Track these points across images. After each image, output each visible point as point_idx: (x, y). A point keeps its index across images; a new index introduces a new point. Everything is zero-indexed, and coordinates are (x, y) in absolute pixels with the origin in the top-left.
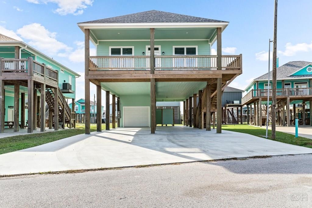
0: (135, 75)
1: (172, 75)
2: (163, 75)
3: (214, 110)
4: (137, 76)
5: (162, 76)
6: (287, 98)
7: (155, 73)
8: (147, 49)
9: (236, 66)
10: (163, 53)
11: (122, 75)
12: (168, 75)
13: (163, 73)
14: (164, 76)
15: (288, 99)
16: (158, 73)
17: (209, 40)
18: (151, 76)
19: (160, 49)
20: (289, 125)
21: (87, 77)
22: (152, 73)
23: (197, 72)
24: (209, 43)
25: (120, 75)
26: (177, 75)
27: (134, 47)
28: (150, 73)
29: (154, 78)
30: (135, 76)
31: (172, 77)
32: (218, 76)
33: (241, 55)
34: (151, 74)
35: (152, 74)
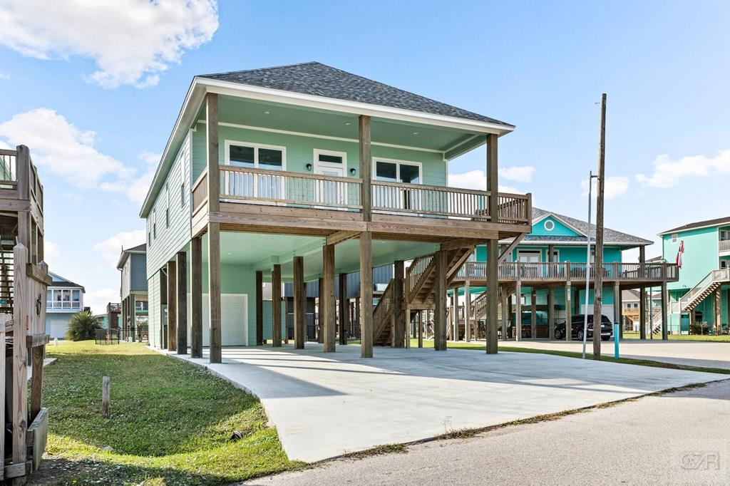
0: (330, 221)
1: (408, 227)
2: (390, 225)
3: (430, 304)
4: (334, 224)
5: (387, 227)
6: (516, 282)
7: (373, 220)
8: (316, 158)
9: (521, 217)
10: (354, 172)
11: (301, 218)
12: (398, 226)
13: (390, 220)
14: (392, 227)
15: (519, 283)
16: (378, 220)
17: (444, 152)
18: (363, 226)
19: (345, 160)
20: (519, 338)
21: (216, 217)
22: (366, 219)
23: (454, 223)
24: (444, 160)
25: (296, 220)
26: (418, 227)
27: (285, 148)
28: (362, 218)
29: (372, 230)
30: (329, 224)
31: (407, 232)
32: (492, 234)
33: (529, 195)
34: (364, 221)
35: (366, 223)
